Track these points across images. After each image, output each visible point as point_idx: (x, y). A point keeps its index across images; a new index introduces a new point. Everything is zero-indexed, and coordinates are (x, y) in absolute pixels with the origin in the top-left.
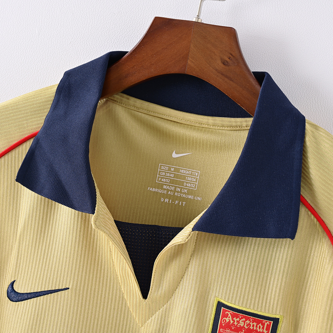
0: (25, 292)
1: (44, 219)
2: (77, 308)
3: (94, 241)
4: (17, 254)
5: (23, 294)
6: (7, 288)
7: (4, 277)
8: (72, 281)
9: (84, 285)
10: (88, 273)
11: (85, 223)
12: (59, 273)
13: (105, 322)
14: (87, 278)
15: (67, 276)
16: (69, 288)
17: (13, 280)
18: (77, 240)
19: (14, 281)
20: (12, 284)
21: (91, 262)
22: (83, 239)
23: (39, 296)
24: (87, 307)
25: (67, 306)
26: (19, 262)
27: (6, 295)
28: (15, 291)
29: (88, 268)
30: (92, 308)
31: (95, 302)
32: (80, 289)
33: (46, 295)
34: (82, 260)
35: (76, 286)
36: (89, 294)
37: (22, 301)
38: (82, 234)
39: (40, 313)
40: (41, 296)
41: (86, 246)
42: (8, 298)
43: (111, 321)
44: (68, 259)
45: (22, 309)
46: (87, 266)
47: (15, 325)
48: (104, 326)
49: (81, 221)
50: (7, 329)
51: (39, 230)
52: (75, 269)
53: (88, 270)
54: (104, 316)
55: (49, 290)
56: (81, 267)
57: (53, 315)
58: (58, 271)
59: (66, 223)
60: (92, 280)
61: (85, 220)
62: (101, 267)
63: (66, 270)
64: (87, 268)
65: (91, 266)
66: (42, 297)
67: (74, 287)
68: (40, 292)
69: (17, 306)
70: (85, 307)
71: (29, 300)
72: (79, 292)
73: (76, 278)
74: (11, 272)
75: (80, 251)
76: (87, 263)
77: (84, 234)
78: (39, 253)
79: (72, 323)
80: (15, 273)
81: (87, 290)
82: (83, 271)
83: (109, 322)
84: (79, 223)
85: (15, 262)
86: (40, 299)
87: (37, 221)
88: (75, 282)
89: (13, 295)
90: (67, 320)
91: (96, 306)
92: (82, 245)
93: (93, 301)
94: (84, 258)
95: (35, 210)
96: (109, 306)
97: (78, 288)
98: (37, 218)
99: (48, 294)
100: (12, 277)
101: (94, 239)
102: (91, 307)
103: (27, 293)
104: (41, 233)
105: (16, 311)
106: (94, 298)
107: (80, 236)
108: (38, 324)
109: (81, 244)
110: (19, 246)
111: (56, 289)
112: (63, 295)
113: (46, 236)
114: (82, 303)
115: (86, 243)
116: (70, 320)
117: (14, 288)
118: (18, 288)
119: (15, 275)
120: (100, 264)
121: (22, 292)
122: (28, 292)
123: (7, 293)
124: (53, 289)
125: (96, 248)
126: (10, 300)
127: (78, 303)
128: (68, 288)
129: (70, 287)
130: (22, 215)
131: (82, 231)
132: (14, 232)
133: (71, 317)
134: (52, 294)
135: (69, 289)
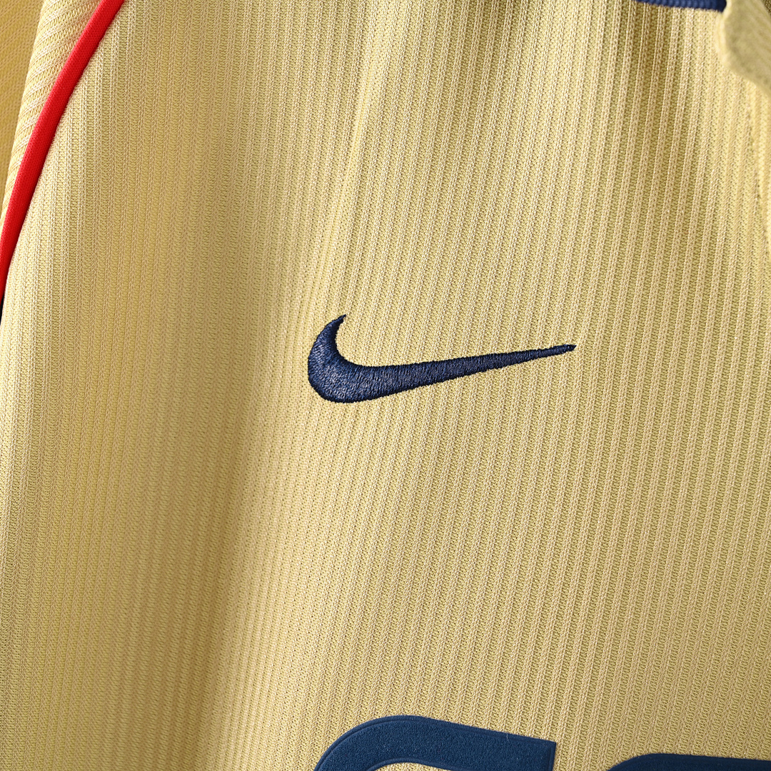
0: (386, 363)
1: (470, 67)
2: (608, 432)
3: (681, 155)
4: (351, 211)
5: (376, 369)
6: (308, 350)
7: (296, 308)
8: (586, 318)
9: (639, 335)
10: (654, 284)
11: (647, 75)
12: (532, 284)
13: (721, 489)
14: (651, 305)
15: (567, 297)
16: (574, 346)
17: (333, 316)
18: (614, 147)
19: (340, 320)
20: (331, 331)
21: (669, 239)
22: (638, 144)
23: (447, 379)
24: (648, 425)
25: (564, 420)
26: (359, 241)
27: (306, 377)
28: (342, 360)
29: (657, 264)
30: (670, 429)
31: (682, 404)
32: (620, 352)
33: (474, 372)
34: (632, 230)
35: (606, 339)
36: (656, 371)
37: (376, 397)
38: (633, 121)
39: (448, 448)
40: (453, 377)
41: (649, 174)
42: (312, 390)
43: (744, 486)
44: (572, 227)
45: (371, 430)
46: (651, 256)
47: (344, 495)
48: (718, 504)
49: (632, 69)
50: (307, 510)
51: (449, 111)
52: (603, 269)
53: (656, 272)
54: (718, 462)
55: (488, 352)
56: (627, 261)
57: (505, 454)
58: (526, 277)
59: (564, 78)
60: (673, 314)
61: (648, 65)
62: (710, 262)
63: (563, 272)
64: (650, 265)
65: (666, 257)
66: (458, 382)
67: (597, 343)
68: (448, 361)
69: (350, 419)
70: (640, 426)
71: (401, 395)
72: (618, 364)
73: (604, 304)
74: (326, 284)
75: (623, 194)
76: (653, 245)
77: (641, 122)
78: (447, 205)
79: (583, 490)
80: (345, 286)
81: (651, 354)
82: (633, 277)
83: (736, 490)
84: (623, 79)
85: (345, 244)
86: (450, 391)
87: (439, 75)
88: (601, 321)
89: (333, 375)
90: (563, 475)
91: (687, 422)
92: (634, 167)
93: (675, 400)
94: (642, 220)
95: (432, 29)
96: (740, 425)
97: (613, 347)
98: (441, 62)
99: (484, 370)
100: (329, 302)
101: (682, 146)
102: (663, 426)
103: (393, 367)
104: (455, 121)
105: (345, 437)
106: (677, 389)
107: (624, 131)
108: (440, 490)
109: (628, 161)
110: (362, 178)
111: (518, 350)
112: (547, 377)
113: (475, 135)
114: (628, 406)
115: (651, 159)
116: (577, 477)
117: (340, 348)
118: (356, 348)
119: (342, 298)
120: (704, 249)
121: (374, 363)
122: (400, 361)
123: (310, 368)
124: (506, 351)
125: (691, 184)
126: (323, 396)
127: (612, 409)
128: (571, 348)
129: (578, 343)
130: (376, 52)
131: (635, 108)
132: (340, 123)
133: (580, 466)
134: (501, 370)
135: (576, 352)
